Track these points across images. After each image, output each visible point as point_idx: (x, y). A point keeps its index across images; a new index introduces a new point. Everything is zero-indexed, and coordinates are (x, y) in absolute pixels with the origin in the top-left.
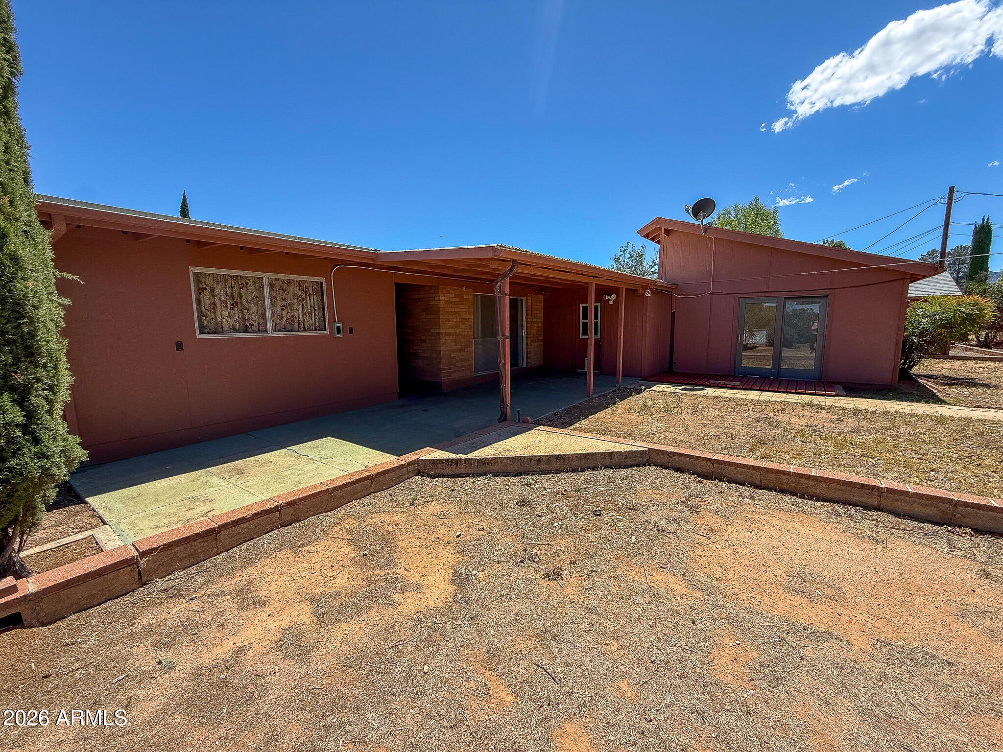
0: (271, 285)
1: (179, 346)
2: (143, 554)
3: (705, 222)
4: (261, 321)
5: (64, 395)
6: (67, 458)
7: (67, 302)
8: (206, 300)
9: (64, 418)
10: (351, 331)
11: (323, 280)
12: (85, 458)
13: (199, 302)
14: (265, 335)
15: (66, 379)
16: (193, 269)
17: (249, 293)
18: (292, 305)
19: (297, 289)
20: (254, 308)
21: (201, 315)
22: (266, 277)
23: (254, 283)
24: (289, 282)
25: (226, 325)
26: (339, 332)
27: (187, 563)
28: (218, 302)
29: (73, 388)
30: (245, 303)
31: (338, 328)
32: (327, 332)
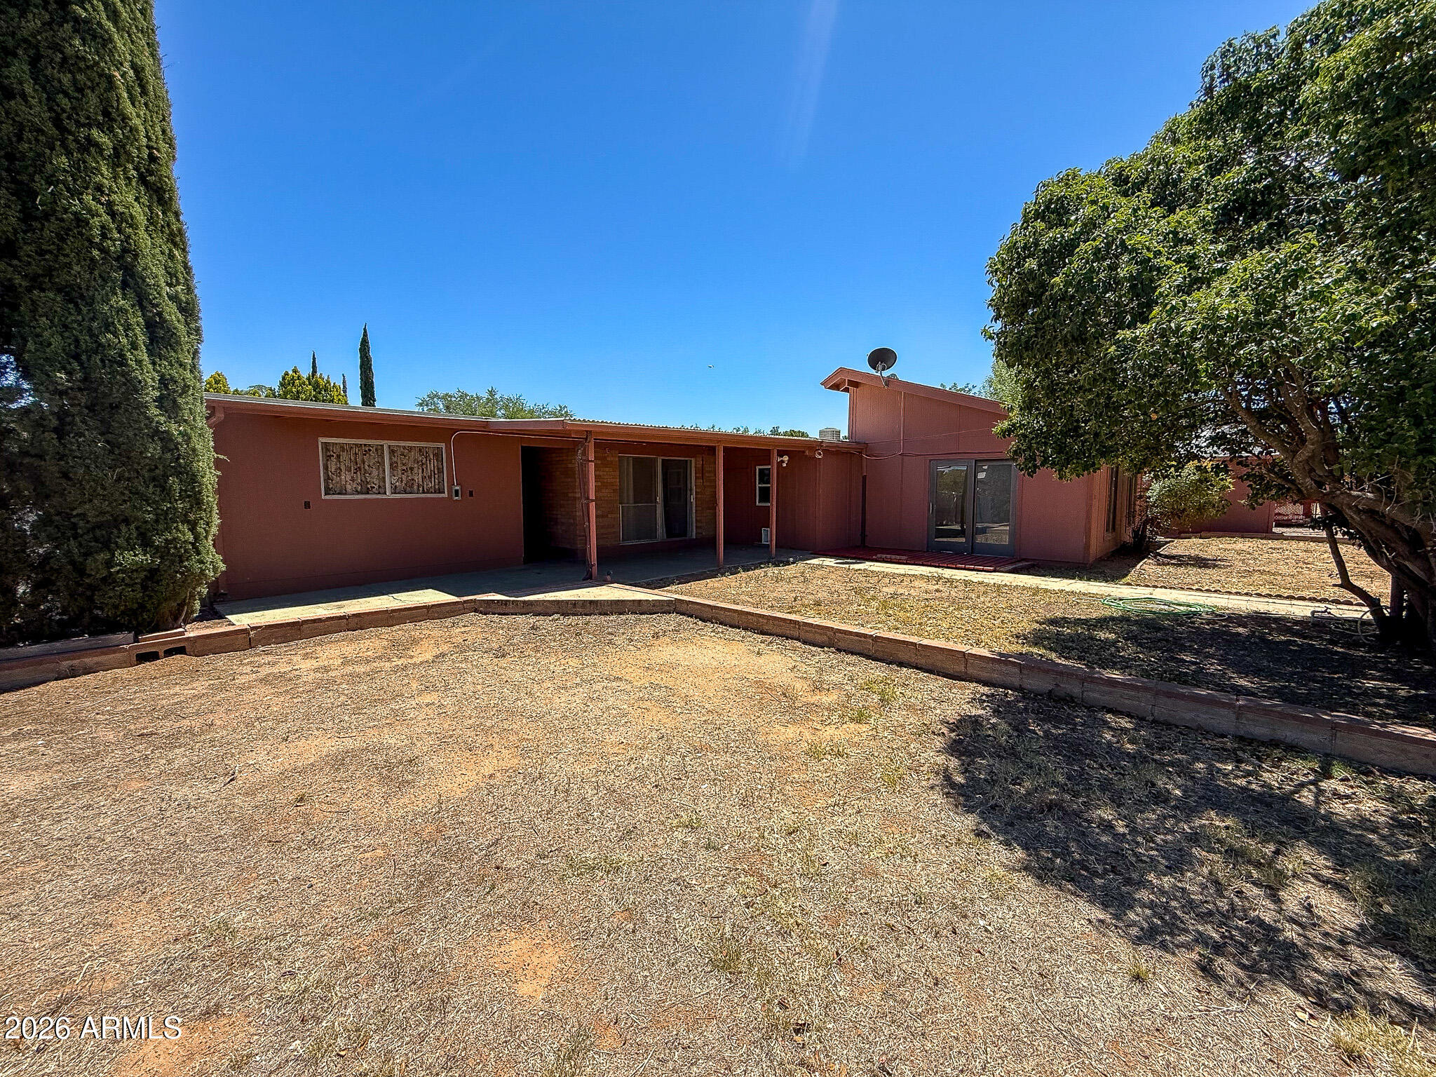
0: (392, 452)
1: (307, 505)
2: (253, 629)
3: (886, 374)
4: (382, 484)
5: (214, 530)
6: (214, 567)
7: (219, 473)
8: (332, 467)
9: (214, 546)
10: (471, 494)
11: (443, 445)
12: (224, 569)
13: (326, 468)
14: (384, 497)
15: (216, 520)
16: (322, 440)
17: (371, 459)
18: (412, 469)
19: (417, 455)
20: (375, 473)
21: (327, 479)
22: (386, 444)
23: (376, 450)
24: (410, 449)
25: (349, 487)
26: (457, 495)
27: (279, 640)
28: (343, 468)
29: (221, 527)
30: (367, 467)
31: (457, 491)
32: (446, 495)
